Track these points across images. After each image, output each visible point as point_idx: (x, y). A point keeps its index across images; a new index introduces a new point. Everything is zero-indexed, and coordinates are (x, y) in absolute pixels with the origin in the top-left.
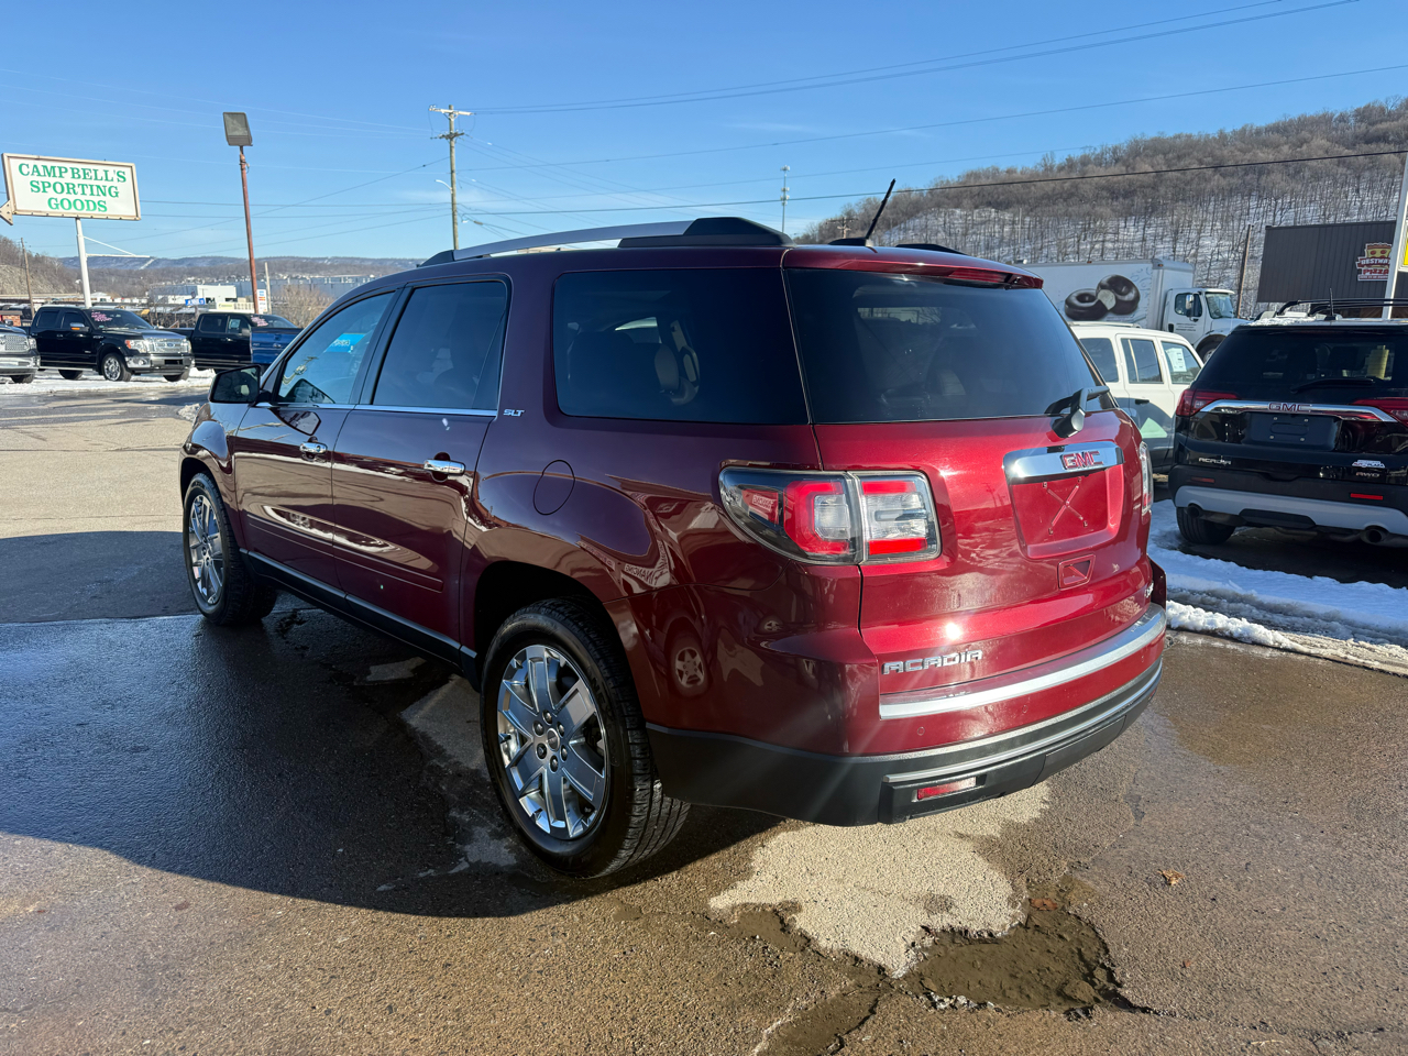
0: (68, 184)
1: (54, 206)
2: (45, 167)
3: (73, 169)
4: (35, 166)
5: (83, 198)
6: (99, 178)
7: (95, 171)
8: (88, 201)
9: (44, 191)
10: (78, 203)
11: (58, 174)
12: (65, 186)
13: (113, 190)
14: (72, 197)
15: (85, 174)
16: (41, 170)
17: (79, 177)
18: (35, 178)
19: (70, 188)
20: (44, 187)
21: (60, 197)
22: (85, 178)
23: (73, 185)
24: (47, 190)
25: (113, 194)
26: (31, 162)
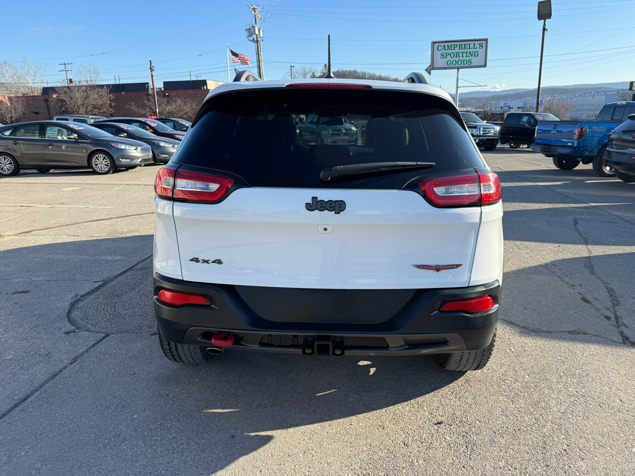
1: (449, 64)
2: (448, 45)
3: (460, 45)
4: (444, 46)
5: (462, 59)
6: (471, 48)
7: (470, 44)
8: (464, 60)
9: (446, 57)
10: (460, 62)
11: (453, 48)
12: (455, 54)
13: (476, 53)
14: (457, 59)
15: (465, 47)
16: (446, 47)
17: (462, 48)
18: (443, 51)
19: (457, 55)
20: (446, 55)
21: (452, 59)
22: (464, 49)
23: (459, 53)
24: (447, 56)
25: (476, 55)
26: (442, 44)
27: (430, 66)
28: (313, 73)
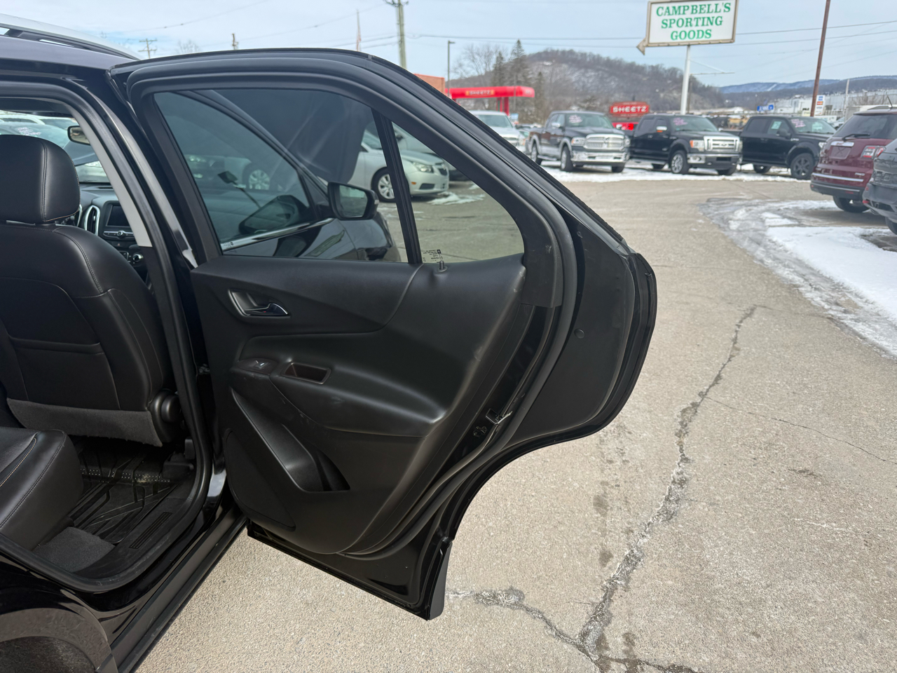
0: (687, 19)
1: (675, 37)
2: (674, 7)
3: (693, 6)
4: (668, 8)
5: (696, 29)
6: (710, 11)
7: (709, 5)
8: (698, 31)
9: (670, 27)
10: (692, 34)
11: (682, 12)
12: (685, 21)
13: (719, 19)
14: (687, 30)
15: (701, 9)
16: (671, 10)
17: (697, 12)
18: (666, 17)
19: (688, 22)
20: (671, 23)
21: (679, 30)
22: (700, 12)
23: (691, 19)
24: (672, 25)
25: (718, 23)
26: (665, 6)
27: (643, 42)
28: (500, 54)
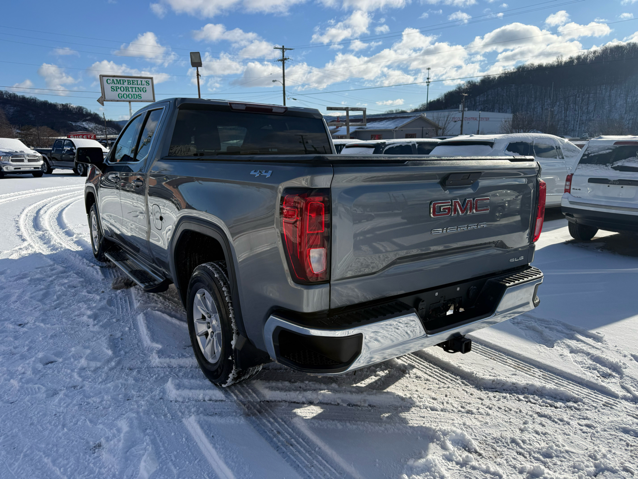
0: (126, 87)
1: (120, 97)
2: (117, 80)
3: (128, 80)
4: (113, 80)
5: (132, 93)
6: (138, 84)
7: (137, 81)
8: (134, 94)
9: (117, 91)
10: (130, 96)
11: (122, 83)
13: (144, 89)
14: (127, 93)
15: (133, 83)
16: (115, 81)
17: (131, 84)
18: (113, 85)
19: (127, 89)
20: (116, 89)
21: (123, 93)
22: (133, 84)
25: (144, 91)
26: (111, 78)
27: (102, 97)
